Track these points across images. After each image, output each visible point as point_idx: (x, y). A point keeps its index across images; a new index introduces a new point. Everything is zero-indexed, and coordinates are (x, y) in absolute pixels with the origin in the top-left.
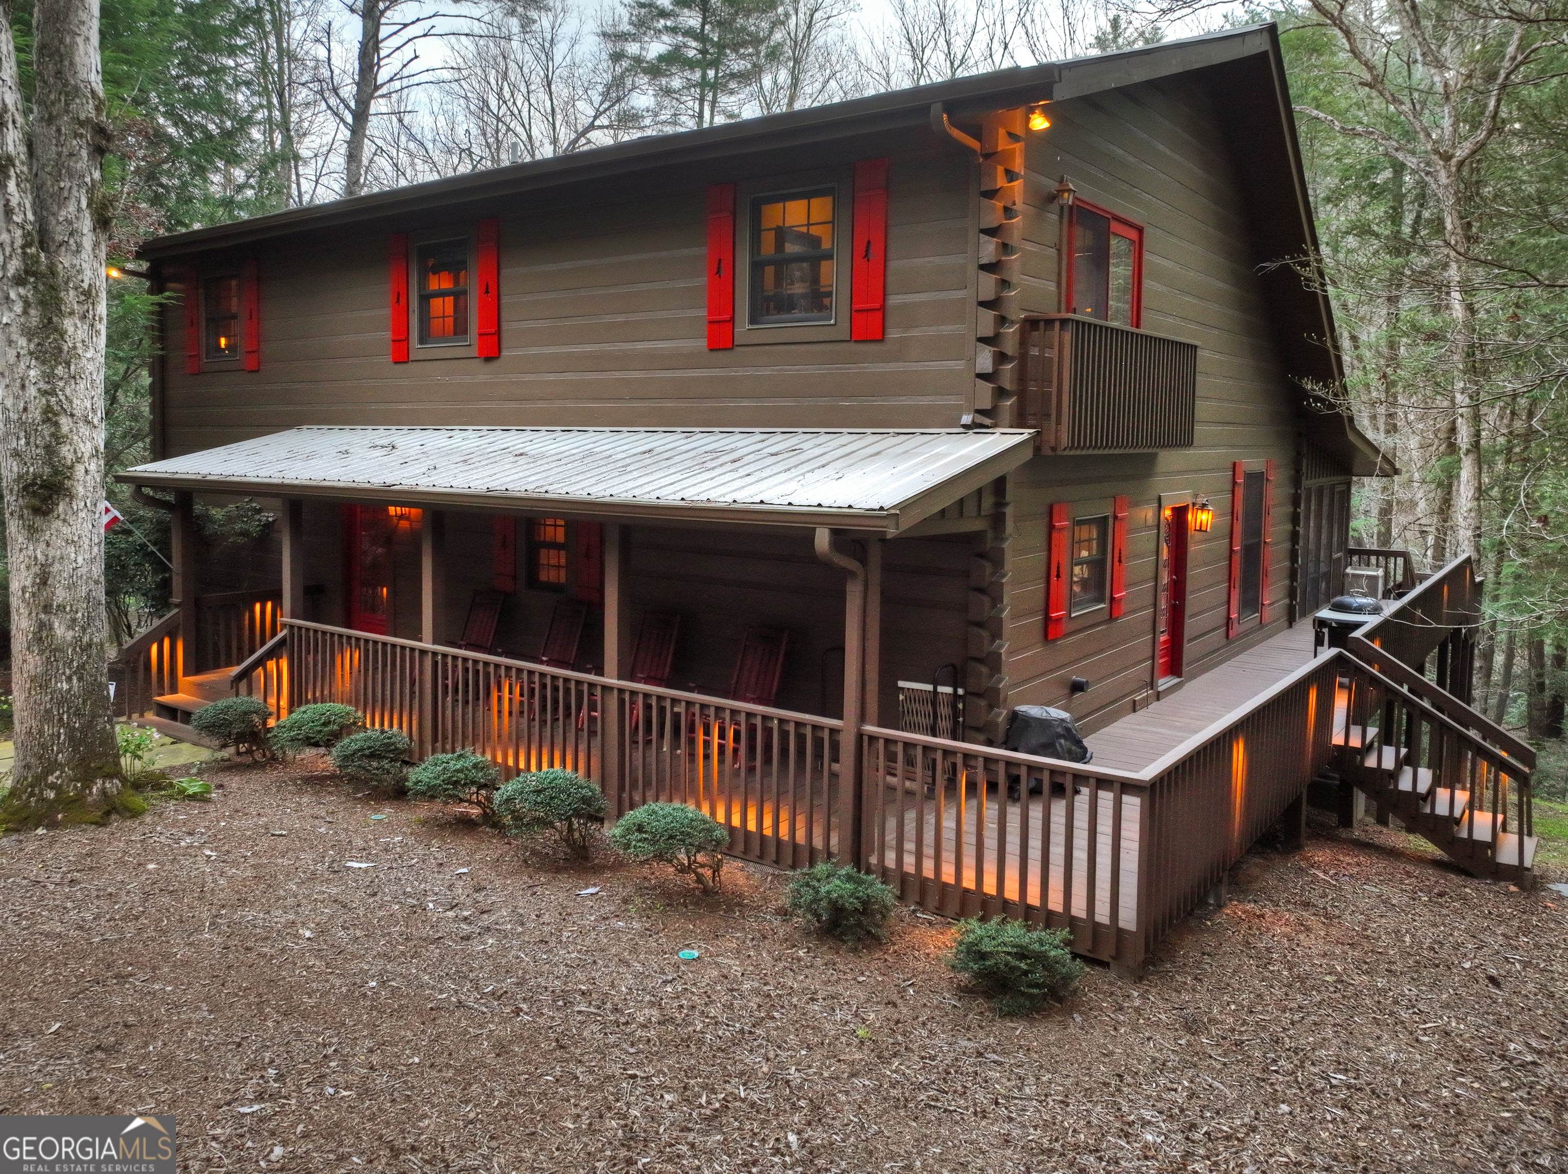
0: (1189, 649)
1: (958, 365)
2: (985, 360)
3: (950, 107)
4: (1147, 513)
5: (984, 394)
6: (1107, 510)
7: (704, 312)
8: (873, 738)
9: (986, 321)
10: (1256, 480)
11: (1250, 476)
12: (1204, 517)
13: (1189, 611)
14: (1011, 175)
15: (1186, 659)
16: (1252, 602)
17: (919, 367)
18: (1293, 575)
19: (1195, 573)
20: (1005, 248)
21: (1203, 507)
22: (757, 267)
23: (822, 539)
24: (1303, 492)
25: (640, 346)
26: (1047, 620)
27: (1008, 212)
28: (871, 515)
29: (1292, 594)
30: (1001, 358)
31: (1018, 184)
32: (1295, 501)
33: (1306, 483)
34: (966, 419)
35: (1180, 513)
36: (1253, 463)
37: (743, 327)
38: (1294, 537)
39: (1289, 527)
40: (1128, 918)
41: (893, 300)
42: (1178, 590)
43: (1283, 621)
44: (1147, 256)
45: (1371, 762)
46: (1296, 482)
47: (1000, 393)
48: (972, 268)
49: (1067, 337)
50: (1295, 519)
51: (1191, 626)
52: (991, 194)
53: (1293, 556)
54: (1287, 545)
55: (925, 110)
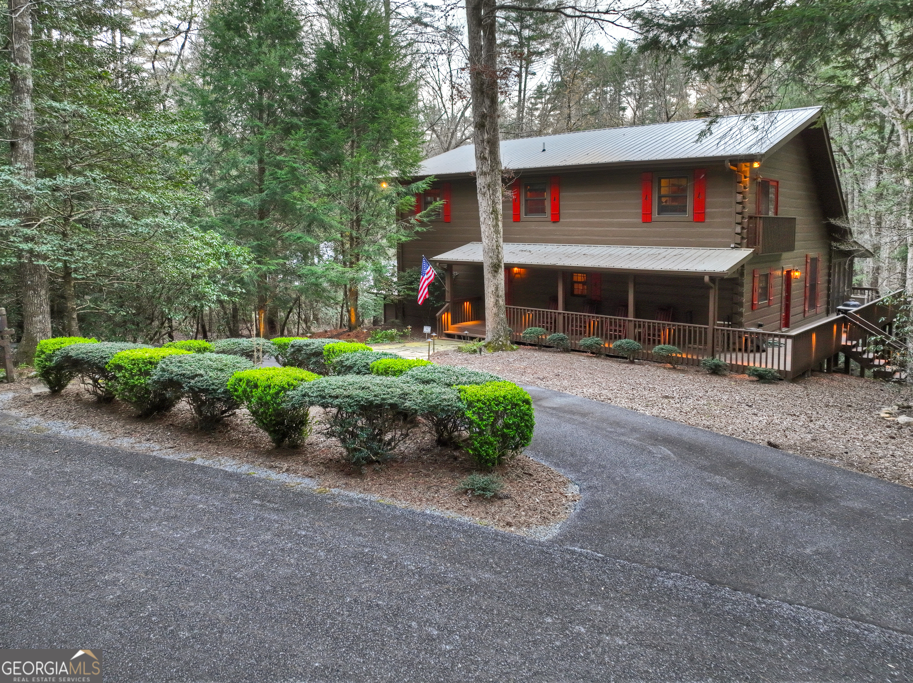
0: (792, 319)
1: (730, 230)
2: (738, 229)
3: (731, 161)
4: (779, 273)
5: (738, 239)
6: (767, 272)
7: (640, 211)
8: (717, 330)
9: (739, 218)
10: (814, 261)
11: (812, 259)
12: (797, 274)
13: (792, 306)
14: (745, 177)
15: (791, 322)
16: (813, 305)
17: (716, 230)
18: (828, 296)
19: (794, 293)
20: (744, 198)
21: (797, 270)
22: (660, 197)
23: (707, 278)
24: (832, 264)
25: (615, 220)
26: (753, 304)
27: (745, 188)
28: (723, 273)
29: (828, 303)
30: (743, 228)
31: (747, 179)
32: (829, 268)
33: (833, 261)
34: (732, 246)
35: (789, 272)
36: (812, 254)
37: (655, 215)
38: (829, 282)
39: (827, 278)
40: (789, 368)
41: (707, 210)
42: (788, 298)
43: (825, 313)
44: (780, 190)
45: (854, 350)
46: (830, 261)
47: (743, 238)
48: (734, 203)
49: (761, 222)
50: (829, 275)
51: (793, 311)
52: (740, 182)
53: (829, 289)
54: (826, 285)
55: (724, 161)
